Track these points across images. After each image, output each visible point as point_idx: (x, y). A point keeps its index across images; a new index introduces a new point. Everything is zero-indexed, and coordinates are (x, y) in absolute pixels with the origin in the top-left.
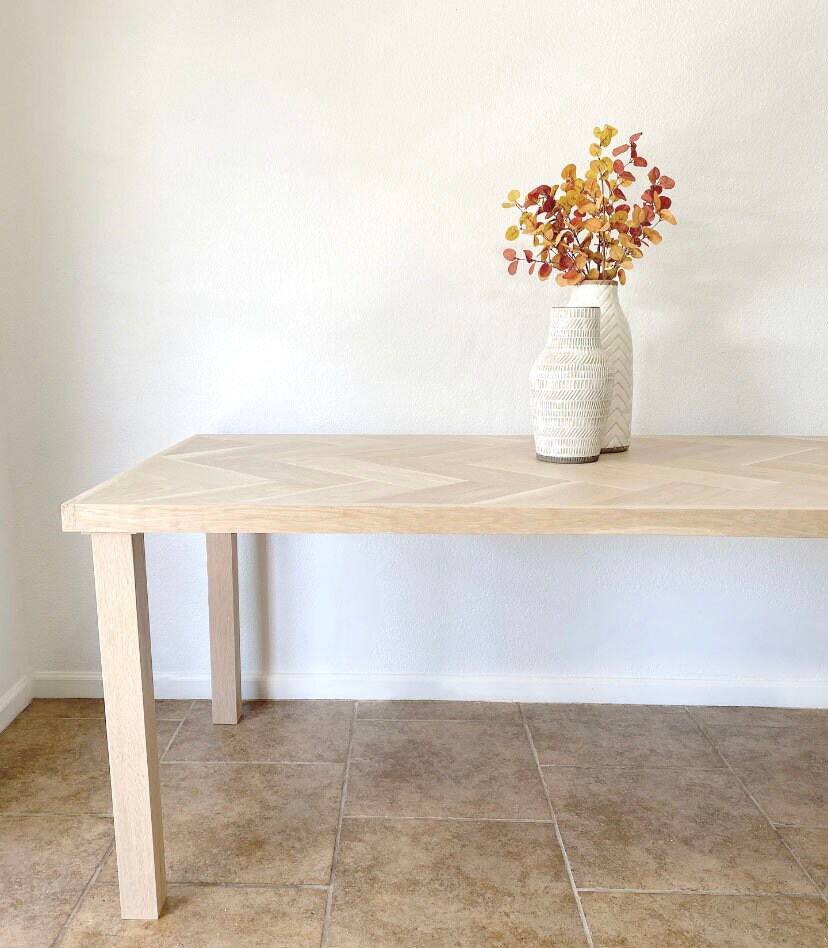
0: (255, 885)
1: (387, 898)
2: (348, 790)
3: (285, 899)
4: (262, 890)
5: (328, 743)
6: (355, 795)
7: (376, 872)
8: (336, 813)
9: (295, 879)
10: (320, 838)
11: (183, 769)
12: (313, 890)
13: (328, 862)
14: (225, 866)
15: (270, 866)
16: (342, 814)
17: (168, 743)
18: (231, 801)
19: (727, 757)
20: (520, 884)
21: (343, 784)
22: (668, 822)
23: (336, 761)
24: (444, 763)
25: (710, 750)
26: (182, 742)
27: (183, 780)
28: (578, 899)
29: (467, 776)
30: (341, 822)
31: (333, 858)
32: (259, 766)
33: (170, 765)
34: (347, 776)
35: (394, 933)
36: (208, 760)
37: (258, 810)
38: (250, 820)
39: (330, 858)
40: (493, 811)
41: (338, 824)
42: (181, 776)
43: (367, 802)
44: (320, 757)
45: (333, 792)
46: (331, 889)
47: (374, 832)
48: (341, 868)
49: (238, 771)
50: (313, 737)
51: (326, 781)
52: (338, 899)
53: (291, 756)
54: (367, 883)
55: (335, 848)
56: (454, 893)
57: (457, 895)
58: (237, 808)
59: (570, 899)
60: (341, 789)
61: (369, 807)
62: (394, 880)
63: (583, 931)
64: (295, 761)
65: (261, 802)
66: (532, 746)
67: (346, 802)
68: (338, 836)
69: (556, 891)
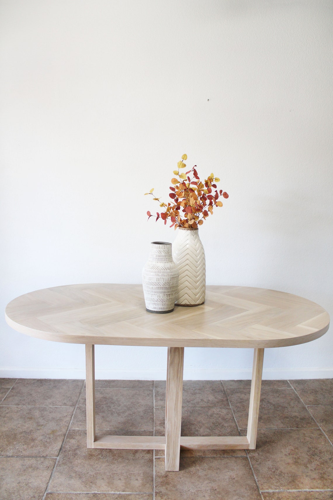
0: (28, 457)
1: (79, 461)
2: (74, 418)
3: (39, 462)
4: (30, 458)
5: (70, 398)
6: (76, 420)
7: (78, 452)
8: (67, 428)
9: (44, 455)
10: (58, 438)
11: (8, 409)
12: (51, 458)
13: (59, 447)
14: (18, 449)
15: (36, 449)
16: (69, 428)
17: (4, 397)
18: (25, 422)
19: (231, 401)
20: (133, 455)
21: (72, 416)
22: (199, 429)
23: (71, 406)
24: (115, 407)
25: (225, 399)
26: (10, 397)
27: (7, 413)
28: (154, 460)
29: (124, 412)
30: (68, 431)
31: (62, 446)
32: (39, 408)
33: (3, 407)
34: (74, 412)
35: (79, 475)
36: (19, 405)
37: (35, 426)
38: (32, 430)
39: (60, 445)
40: (131, 426)
41: (66, 432)
42: (7, 412)
43: (80, 423)
44: (65, 404)
45: (68, 419)
46: (58, 458)
47: (80, 435)
48: (64, 450)
49: (30, 410)
50: (64, 396)
51: (65, 414)
52: (60, 462)
53: (53, 403)
54: (73, 455)
55: (63, 442)
56: (106, 459)
57: (107, 460)
58: (27, 426)
59: (151, 461)
60: (71, 418)
61: (81, 425)
62: (84, 454)
63: (153, 473)
64: (55, 406)
65: (37, 423)
66: (154, 399)
67: (72, 423)
68: (66, 437)
69: (146, 458)
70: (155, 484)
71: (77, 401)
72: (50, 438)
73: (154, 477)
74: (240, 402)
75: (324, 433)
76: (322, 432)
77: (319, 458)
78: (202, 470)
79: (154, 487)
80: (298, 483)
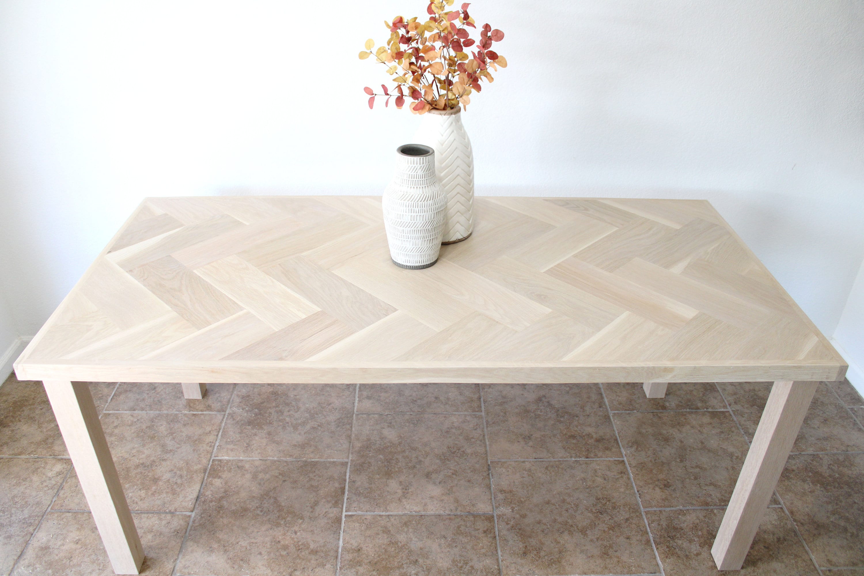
0: (148, 512)
1: (225, 521)
2: (222, 436)
3: (164, 524)
4: (150, 515)
5: (217, 395)
6: (225, 440)
7: (225, 503)
8: (209, 455)
9: (172, 508)
10: (195, 476)
11: (117, 418)
12: (182, 515)
13: (195, 495)
14: (131, 498)
15: (159, 497)
16: (213, 456)
17: (111, 394)
18: (144, 445)
19: (485, 402)
20: (311, 510)
21: (219, 432)
22: (423, 460)
23: (219, 411)
24: (291, 412)
25: (476, 396)
26: (121, 393)
27: (116, 427)
28: (344, 519)
29: (304, 424)
30: (211, 463)
31: (200, 491)
32: (167, 415)
33: (110, 415)
34: (223, 424)
35: (224, 547)
36: (134, 410)
37: (160, 453)
38: (154, 461)
39: (198, 491)
40: (312, 452)
41: (208, 465)
42: (115, 424)
43: (231, 446)
44: (209, 408)
45: (211, 438)
46: (193, 515)
47: (230, 471)
48: (203, 499)
49: (152, 420)
51: (208, 429)
52: (196, 522)
53: (190, 406)
54: (216, 510)
55: (202, 484)
56: (268, 517)
57: (270, 519)
58: (147, 452)
59: (338, 520)
60: (217, 435)
61: (232, 450)
62: (234, 508)
63: (338, 544)
64: (193, 411)
65: (163, 446)
66: (357, 396)
67: (218, 446)
68: (207, 474)
69: (331, 515)
70: (339, 564)
71: (229, 401)
72: (181, 476)
73: (340, 550)
74: (501, 404)
75: (629, 468)
76: (626, 468)
77: (610, 517)
78: (416, 539)
79: (338, 568)
80: (565, 564)
